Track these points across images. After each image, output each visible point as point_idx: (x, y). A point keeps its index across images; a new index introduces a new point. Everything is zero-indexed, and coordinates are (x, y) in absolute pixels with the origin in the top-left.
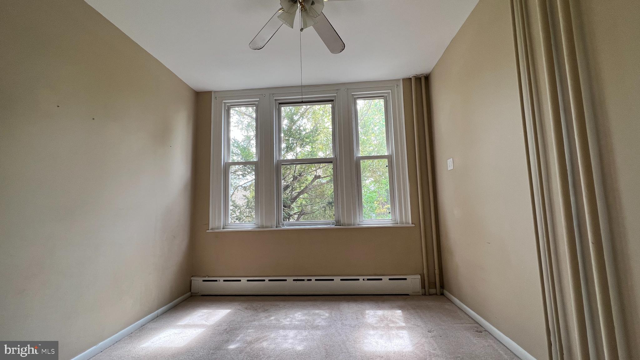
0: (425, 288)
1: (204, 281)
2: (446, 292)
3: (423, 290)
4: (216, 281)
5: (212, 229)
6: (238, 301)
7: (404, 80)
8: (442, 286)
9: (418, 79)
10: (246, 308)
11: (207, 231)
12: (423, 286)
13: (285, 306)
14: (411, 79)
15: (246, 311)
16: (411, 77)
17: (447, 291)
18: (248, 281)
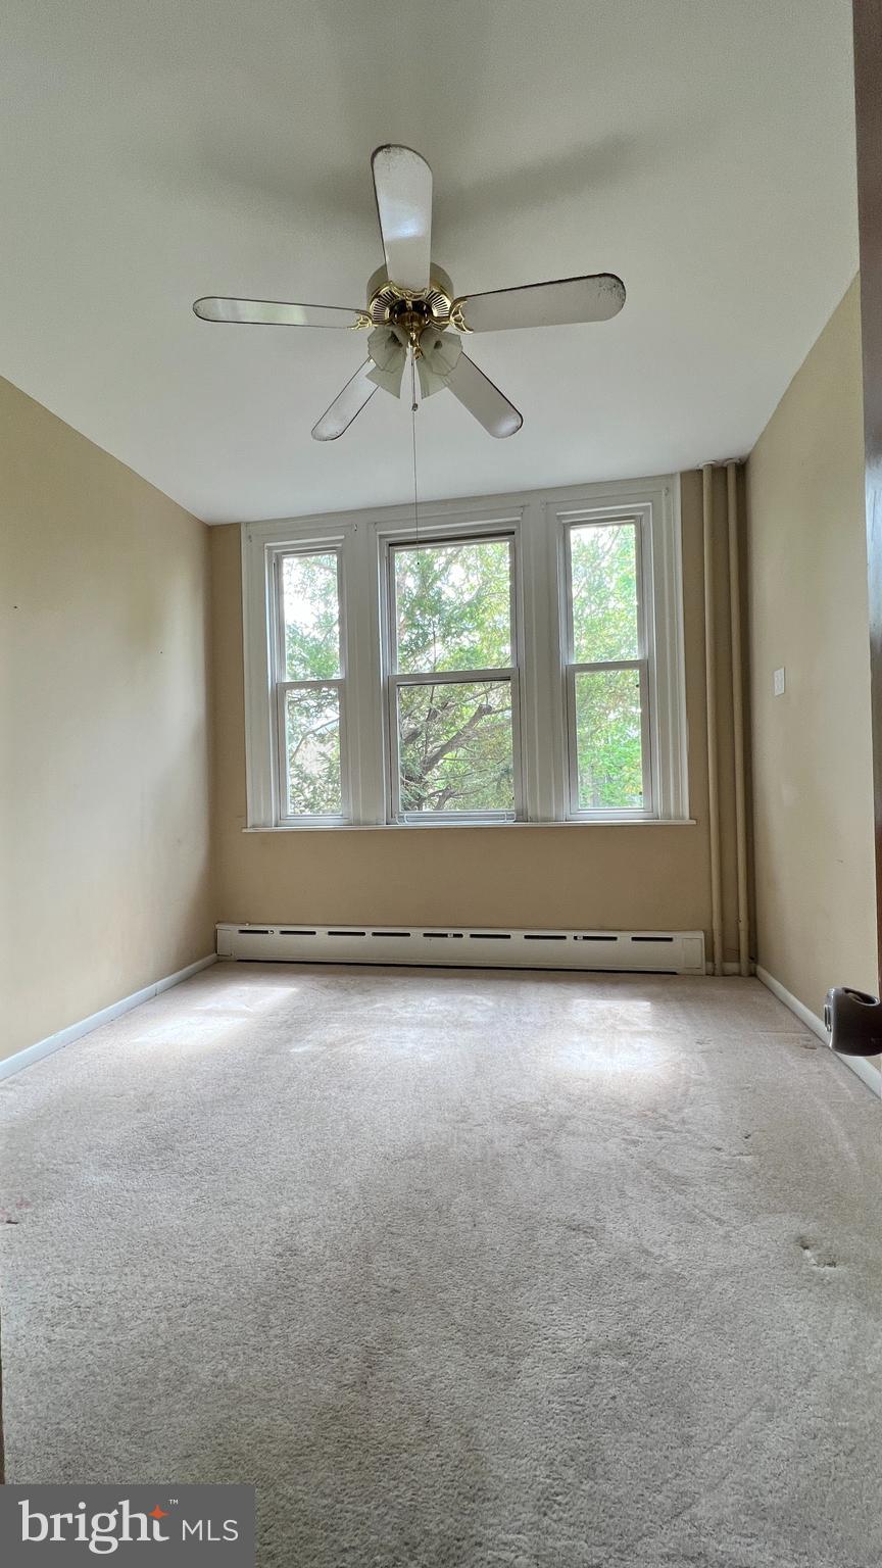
0: (713, 961)
1: (242, 932)
2: (761, 970)
3: (710, 965)
4: (266, 932)
5: (254, 826)
6: (312, 973)
7: (684, 475)
8: (754, 958)
9: (718, 470)
10: (326, 987)
11: (245, 831)
12: (710, 956)
13: (405, 984)
14: (701, 471)
15: (326, 991)
16: (701, 467)
17: (764, 968)
18: (330, 933)
